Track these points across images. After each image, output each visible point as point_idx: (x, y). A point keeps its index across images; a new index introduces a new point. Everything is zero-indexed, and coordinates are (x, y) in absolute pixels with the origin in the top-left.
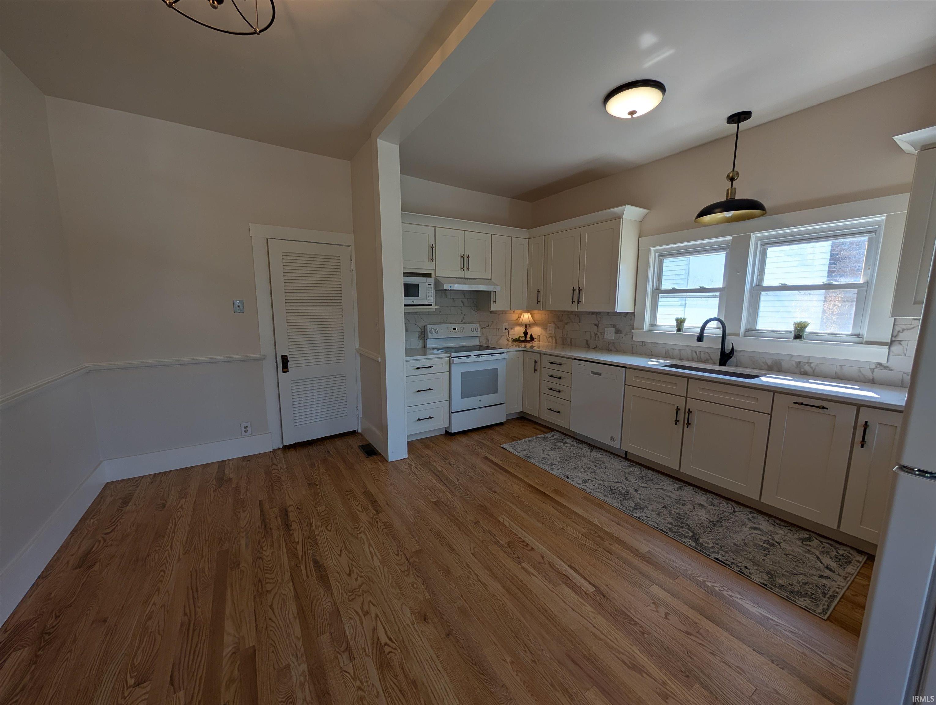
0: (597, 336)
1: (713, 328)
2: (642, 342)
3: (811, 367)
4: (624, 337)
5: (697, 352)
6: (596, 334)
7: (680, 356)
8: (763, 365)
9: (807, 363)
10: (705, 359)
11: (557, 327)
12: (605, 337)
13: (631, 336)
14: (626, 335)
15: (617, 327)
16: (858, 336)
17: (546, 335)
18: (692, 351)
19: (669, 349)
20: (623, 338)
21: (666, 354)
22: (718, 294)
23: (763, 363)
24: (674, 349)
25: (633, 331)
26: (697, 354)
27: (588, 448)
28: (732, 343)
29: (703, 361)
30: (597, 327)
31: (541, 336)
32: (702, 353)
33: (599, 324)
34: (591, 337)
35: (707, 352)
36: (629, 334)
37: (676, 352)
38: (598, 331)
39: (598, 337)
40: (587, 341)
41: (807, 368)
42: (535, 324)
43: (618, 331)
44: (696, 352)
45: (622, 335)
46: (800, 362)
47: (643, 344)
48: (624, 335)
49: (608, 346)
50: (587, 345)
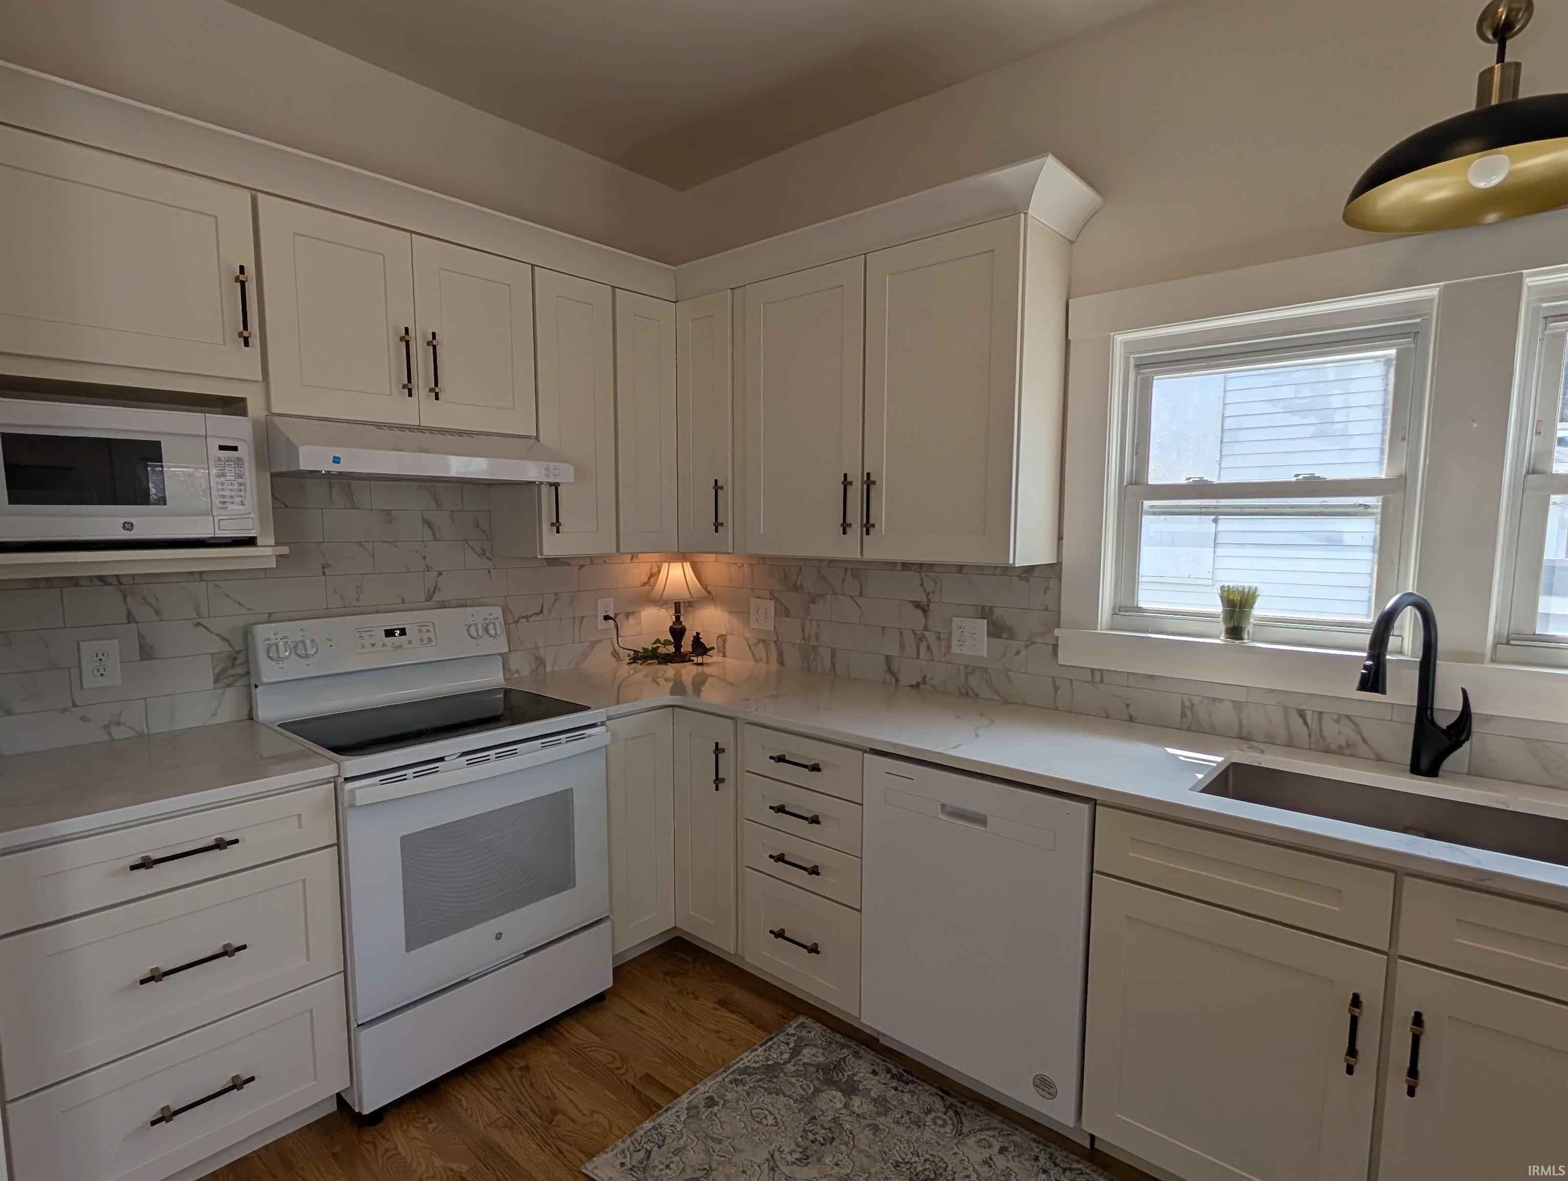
0: (923, 647)
2: (1092, 670)
4: (1024, 653)
5: (1309, 715)
6: (920, 639)
7: (1241, 726)
10: (1342, 741)
11: (783, 611)
12: (955, 649)
13: (1050, 649)
14: (1029, 643)
15: (997, 613)
17: (746, 635)
18: (1286, 708)
19: (1196, 700)
20: (1018, 653)
21: (1183, 714)
24: (1214, 699)
25: (1057, 632)
26: (1305, 723)
28: (1464, 692)
29: (1333, 747)
30: (924, 611)
31: (729, 638)
32: (1325, 716)
33: (929, 603)
34: (902, 646)
35: (1348, 717)
36: (1039, 640)
37: (1224, 715)
38: (926, 628)
39: (929, 647)
40: (889, 659)
42: (709, 596)
43: (999, 630)
44: (1302, 714)
45: (1014, 645)
47: (1096, 676)
48: (1023, 644)
49: (966, 679)
50: (888, 674)
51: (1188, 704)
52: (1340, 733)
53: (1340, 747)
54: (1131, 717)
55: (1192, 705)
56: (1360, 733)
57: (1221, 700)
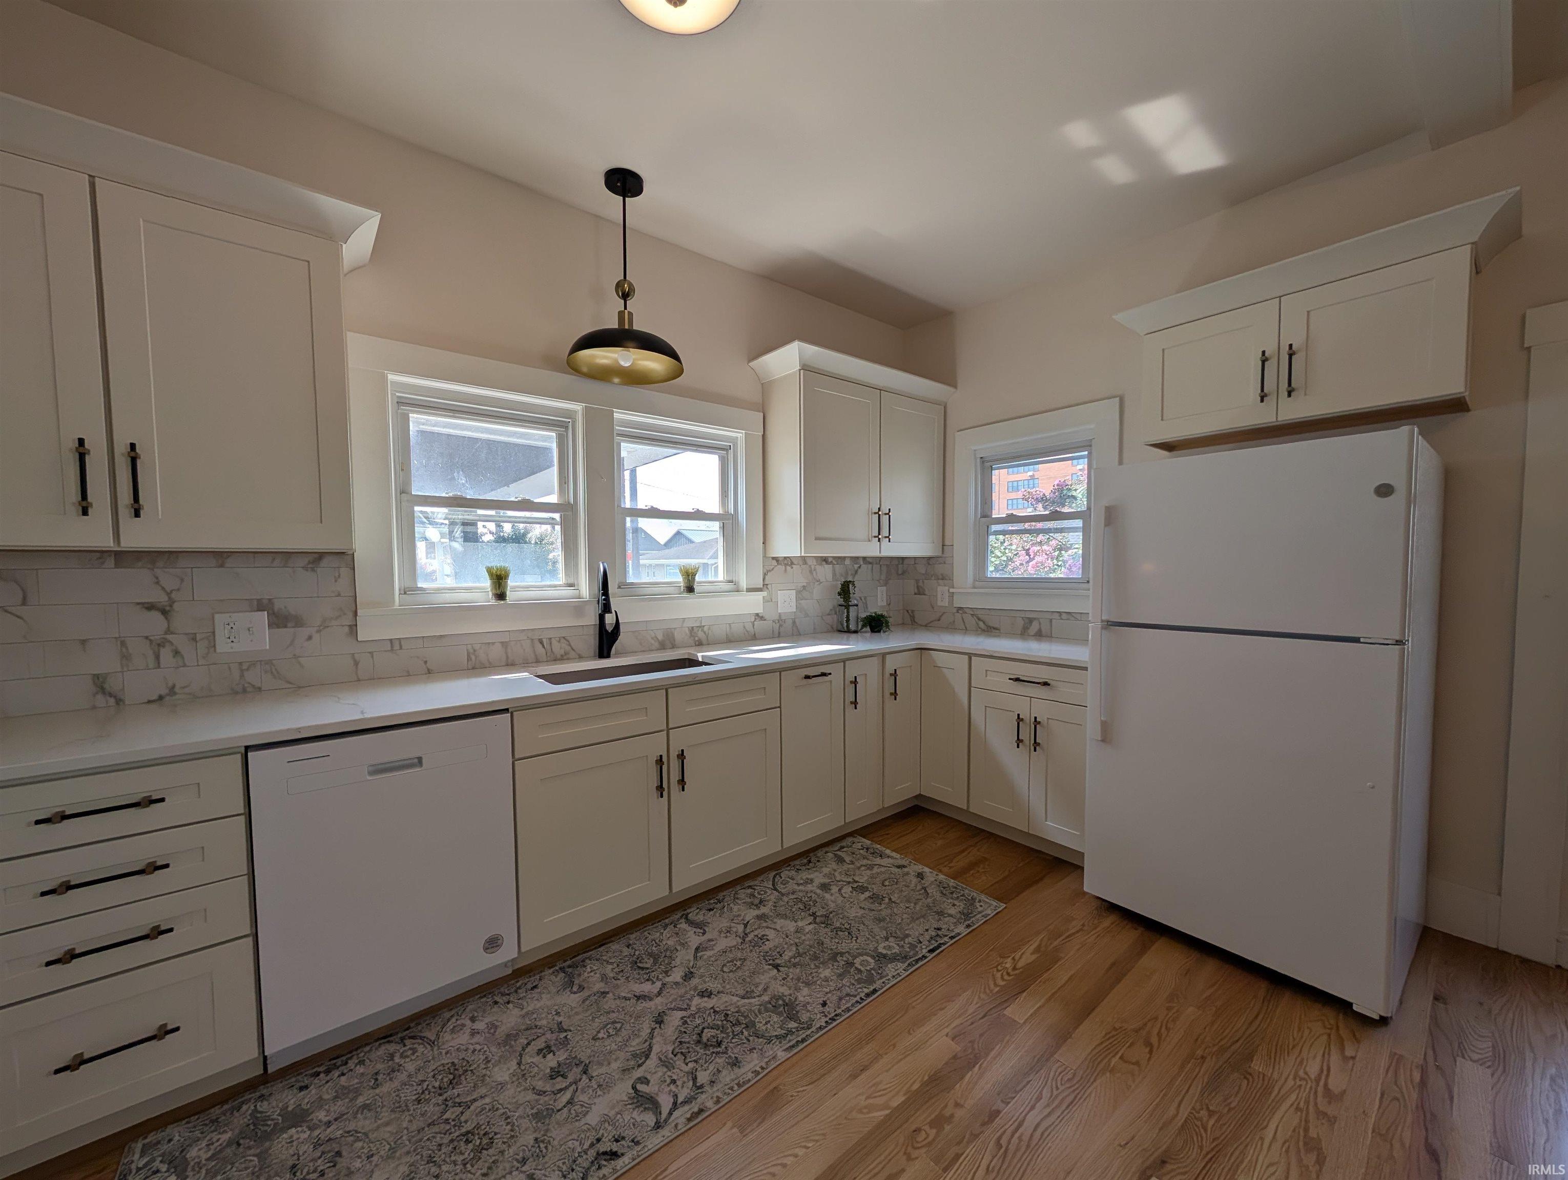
0: (165, 652)
1: (560, 586)
2: (391, 640)
3: (705, 633)
4: (316, 637)
5: (545, 641)
6: (160, 645)
7: (507, 657)
8: (653, 642)
9: (700, 627)
10: (562, 652)
12: (221, 647)
13: (347, 629)
14: (324, 626)
15: (279, 603)
16: (731, 582)
18: (532, 640)
19: (477, 647)
20: (310, 638)
21: (469, 659)
22: (557, 516)
23: (652, 638)
24: (489, 643)
25: (353, 613)
26: (543, 646)
27: (392, 1048)
28: (616, 611)
29: (559, 656)
30: (164, 612)
32: (553, 640)
33: (172, 602)
34: (127, 658)
35: (564, 637)
36: (333, 623)
37: (496, 652)
38: (168, 631)
39: (176, 653)
40: (100, 678)
41: (700, 634)
43: (279, 620)
44: (541, 642)
45: (303, 632)
46: (693, 627)
47: (394, 644)
48: (316, 629)
49: (242, 676)
50: (100, 697)
51: (471, 651)
52: (561, 648)
53: (562, 656)
54: (428, 670)
55: (475, 651)
56: (570, 645)
57: (493, 643)
